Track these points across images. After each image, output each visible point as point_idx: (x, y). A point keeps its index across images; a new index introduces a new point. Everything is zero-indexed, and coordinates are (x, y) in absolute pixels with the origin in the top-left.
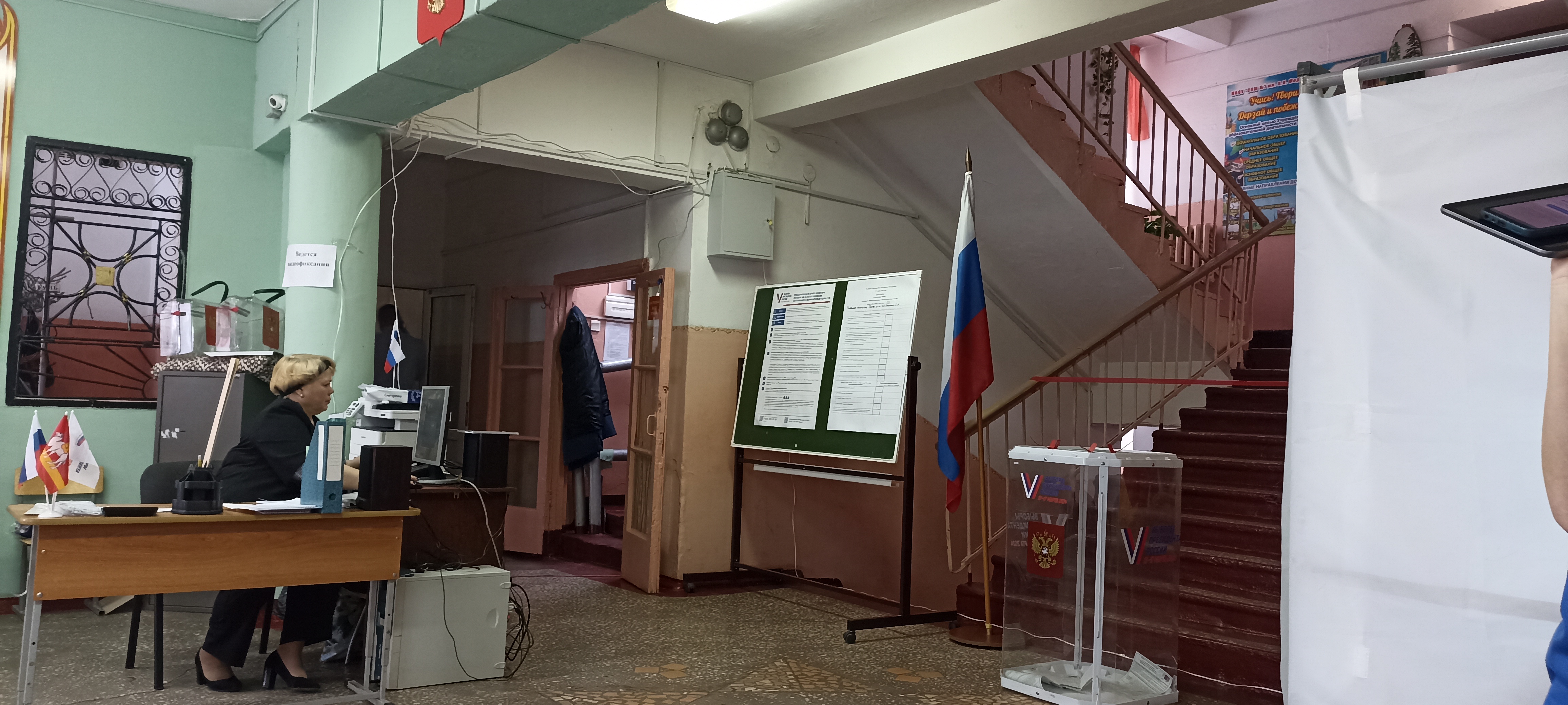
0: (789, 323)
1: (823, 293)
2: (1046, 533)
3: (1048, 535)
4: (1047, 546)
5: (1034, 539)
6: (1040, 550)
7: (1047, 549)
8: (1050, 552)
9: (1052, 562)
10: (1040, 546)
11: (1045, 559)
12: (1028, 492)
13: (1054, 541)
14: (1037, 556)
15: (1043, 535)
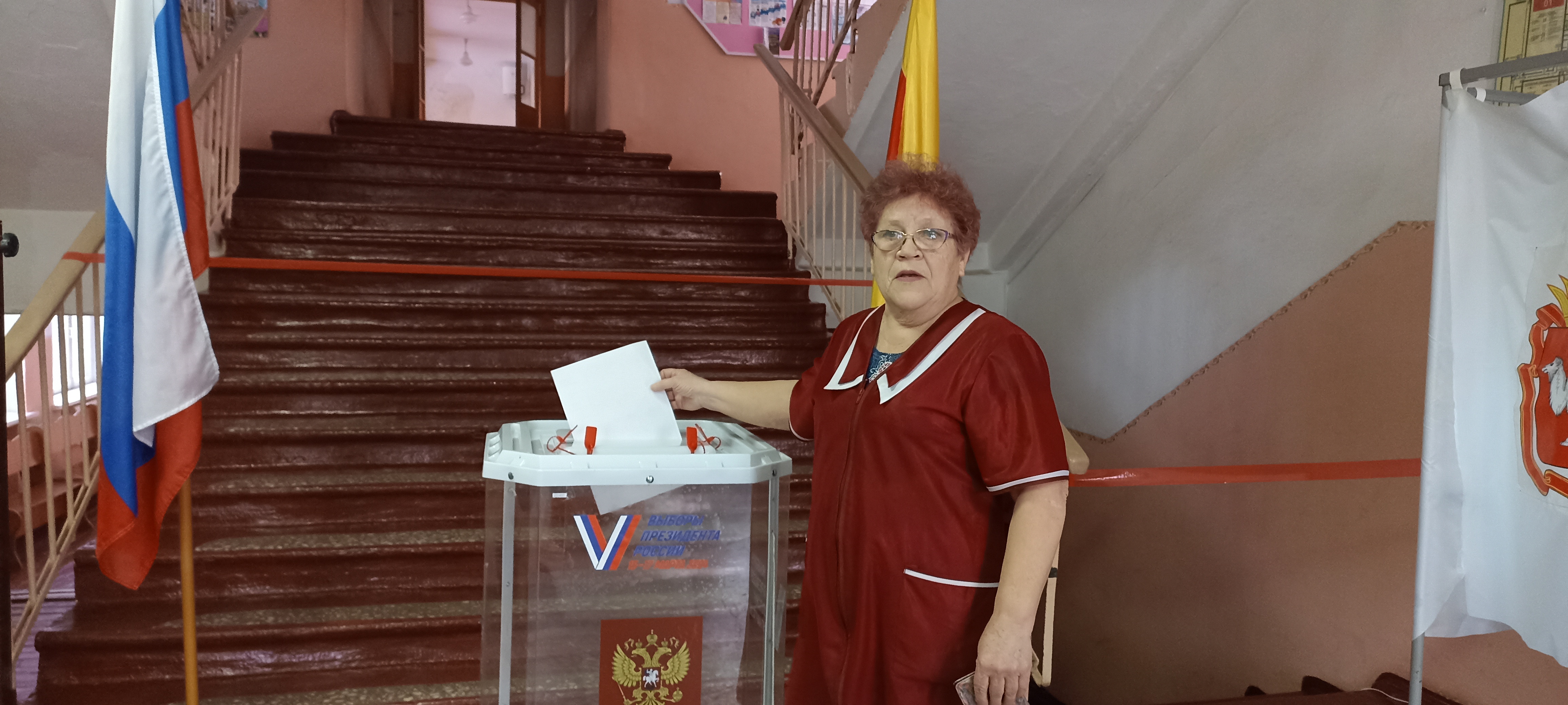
2: (652, 639)
3: (659, 643)
4: (658, 665)
5: (620, 660)
6: (636, 676)
7: (656, 672)
8: (666, 675)
9: (670, 696)
10: (636, 670)
11: (650, 694)
12: (599, 556)
13: (675, 651)
14: (629, 691)
15: (645, 643)
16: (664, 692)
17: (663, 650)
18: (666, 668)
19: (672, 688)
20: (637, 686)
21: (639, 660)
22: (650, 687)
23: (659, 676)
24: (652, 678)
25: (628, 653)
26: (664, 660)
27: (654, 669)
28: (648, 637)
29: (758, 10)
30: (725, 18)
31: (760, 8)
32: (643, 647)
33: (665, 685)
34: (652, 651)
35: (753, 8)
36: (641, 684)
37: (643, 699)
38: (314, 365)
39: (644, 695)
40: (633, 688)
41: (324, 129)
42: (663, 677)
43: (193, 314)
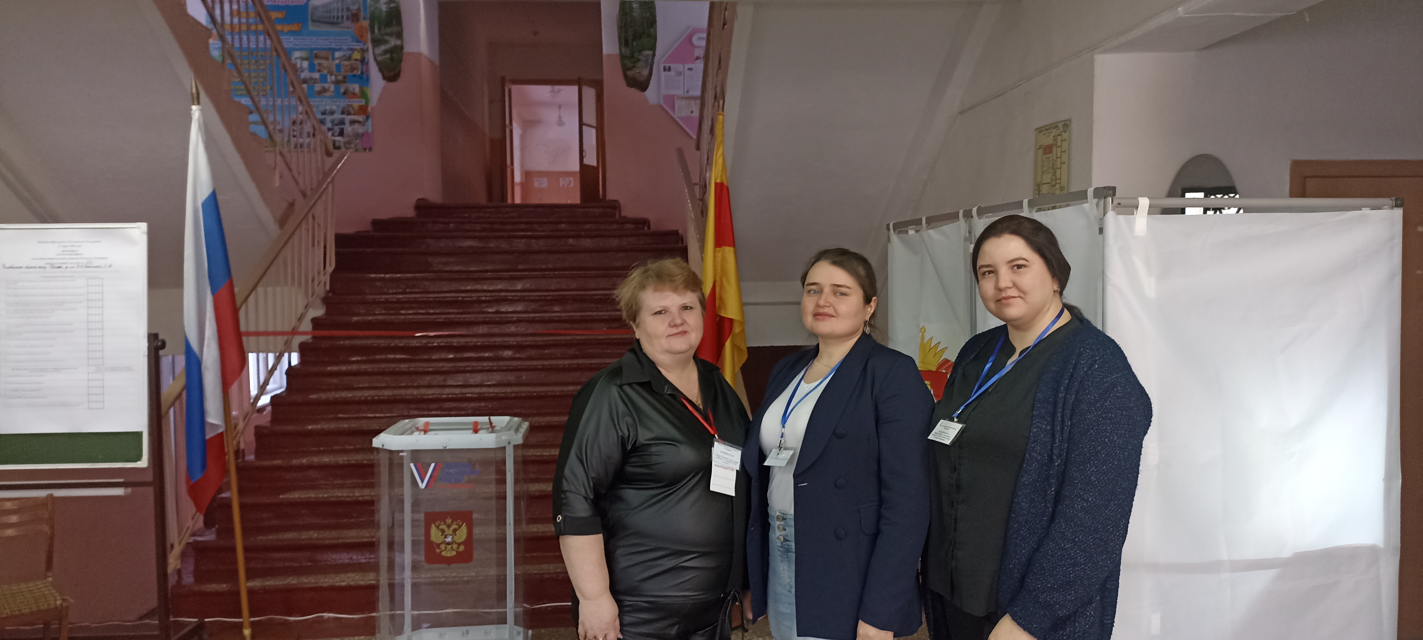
2: (449, 521)
3: (452, 522)
4: (451, 533)
5: (433, 530)
6: (442, 539)
7: (451, 537)
8: (456, 538)
9: (458, 548)
10: (442, 535)
11: (449, 547)
12: (422, 482)
13: (460, 527)
14: (438, 545)
15: (445, 523)
16: (455, 546)
17: (454, 526)
18: (456, 535)
19: (459, 544)
20: (442, 543)
21: (443, 531)
22: (448, 544)
23: (453, 538)
24: (449, 539)
25: (438, 527)
26: (455, 531)
27: (450, 535)
28: (447, 520)
30: (692, 112)
32: (444, 524)
33: (456, 543)
34: (449, 526)
36: (444, 542)
37: (445, 549)
38: (366, 385)
39: (446, 548)
40: (440, 544)
42: (455, 539)
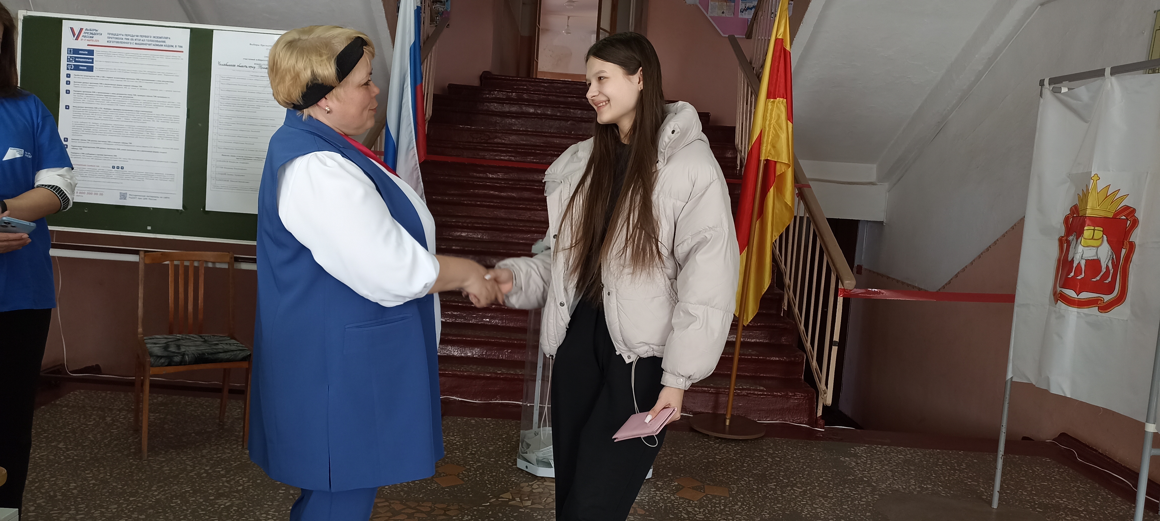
0: (101, 70)
1: (167, 38)
29: (745, 7)
30: (723, 13)
31: (747, 6)
35: (742, 6)
41: (476, 83)
43: (418, 178)
